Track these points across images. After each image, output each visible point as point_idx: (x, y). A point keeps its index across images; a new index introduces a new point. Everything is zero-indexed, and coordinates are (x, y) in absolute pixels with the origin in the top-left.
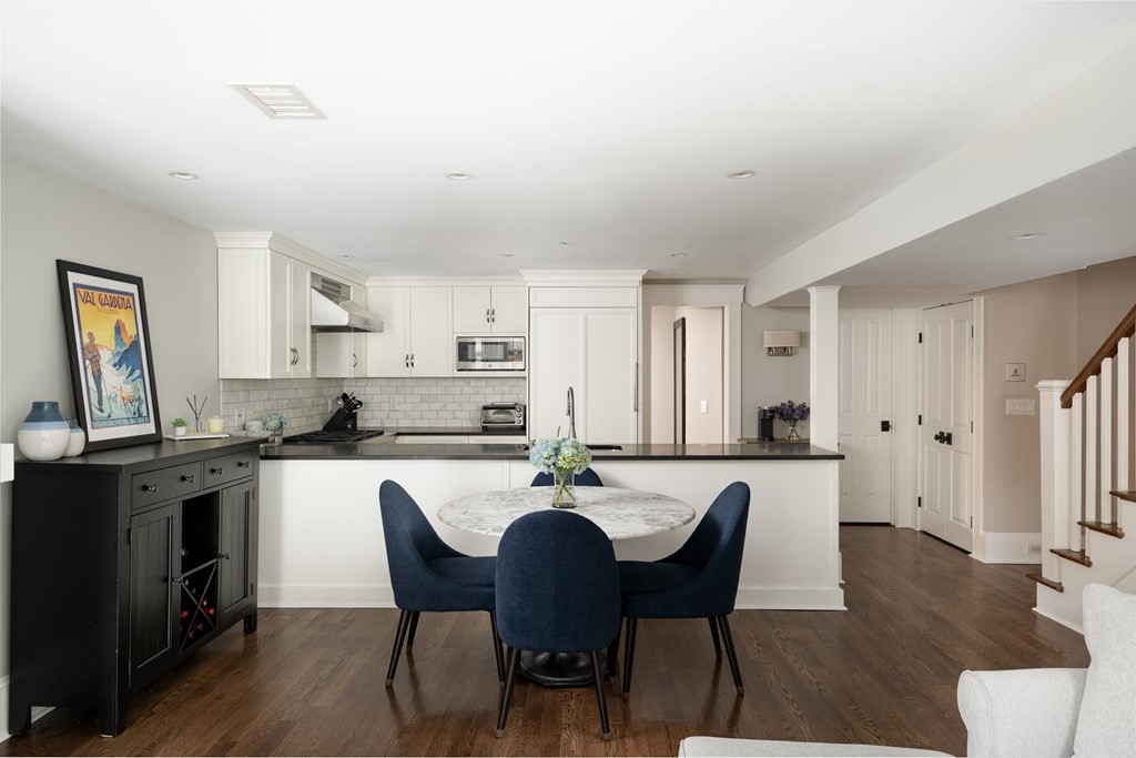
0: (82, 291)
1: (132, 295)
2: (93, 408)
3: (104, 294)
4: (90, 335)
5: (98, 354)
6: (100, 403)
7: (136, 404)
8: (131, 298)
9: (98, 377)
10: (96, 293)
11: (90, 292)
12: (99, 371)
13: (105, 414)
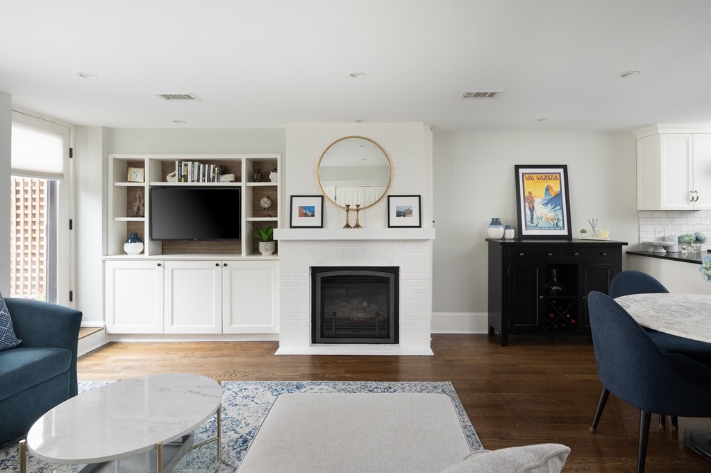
0: (527, 176)
1: (560, 174)
2: (527, 222)
3: (540, 175)
4: (530, 193)
5: (534, 200)
6: (532, 219)
7: (556, 221)
8: (558, 175)
9: (532, 210)
10: (535, 176)
11: (532, 175)
12: (533, 208)
13: (535, 224)
